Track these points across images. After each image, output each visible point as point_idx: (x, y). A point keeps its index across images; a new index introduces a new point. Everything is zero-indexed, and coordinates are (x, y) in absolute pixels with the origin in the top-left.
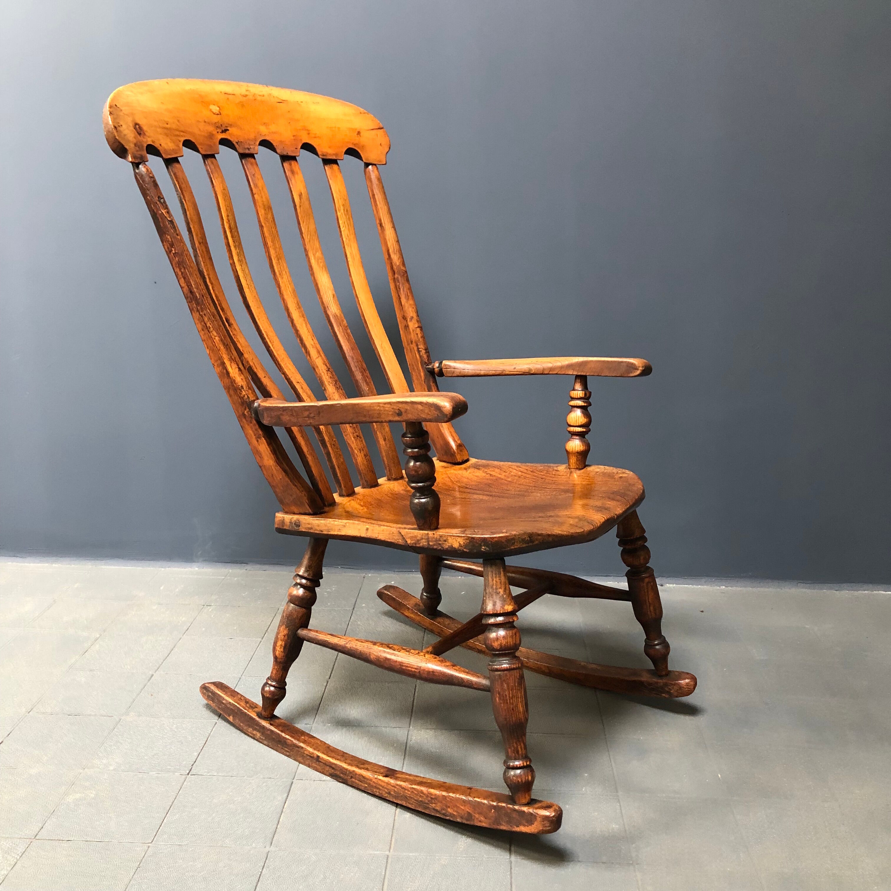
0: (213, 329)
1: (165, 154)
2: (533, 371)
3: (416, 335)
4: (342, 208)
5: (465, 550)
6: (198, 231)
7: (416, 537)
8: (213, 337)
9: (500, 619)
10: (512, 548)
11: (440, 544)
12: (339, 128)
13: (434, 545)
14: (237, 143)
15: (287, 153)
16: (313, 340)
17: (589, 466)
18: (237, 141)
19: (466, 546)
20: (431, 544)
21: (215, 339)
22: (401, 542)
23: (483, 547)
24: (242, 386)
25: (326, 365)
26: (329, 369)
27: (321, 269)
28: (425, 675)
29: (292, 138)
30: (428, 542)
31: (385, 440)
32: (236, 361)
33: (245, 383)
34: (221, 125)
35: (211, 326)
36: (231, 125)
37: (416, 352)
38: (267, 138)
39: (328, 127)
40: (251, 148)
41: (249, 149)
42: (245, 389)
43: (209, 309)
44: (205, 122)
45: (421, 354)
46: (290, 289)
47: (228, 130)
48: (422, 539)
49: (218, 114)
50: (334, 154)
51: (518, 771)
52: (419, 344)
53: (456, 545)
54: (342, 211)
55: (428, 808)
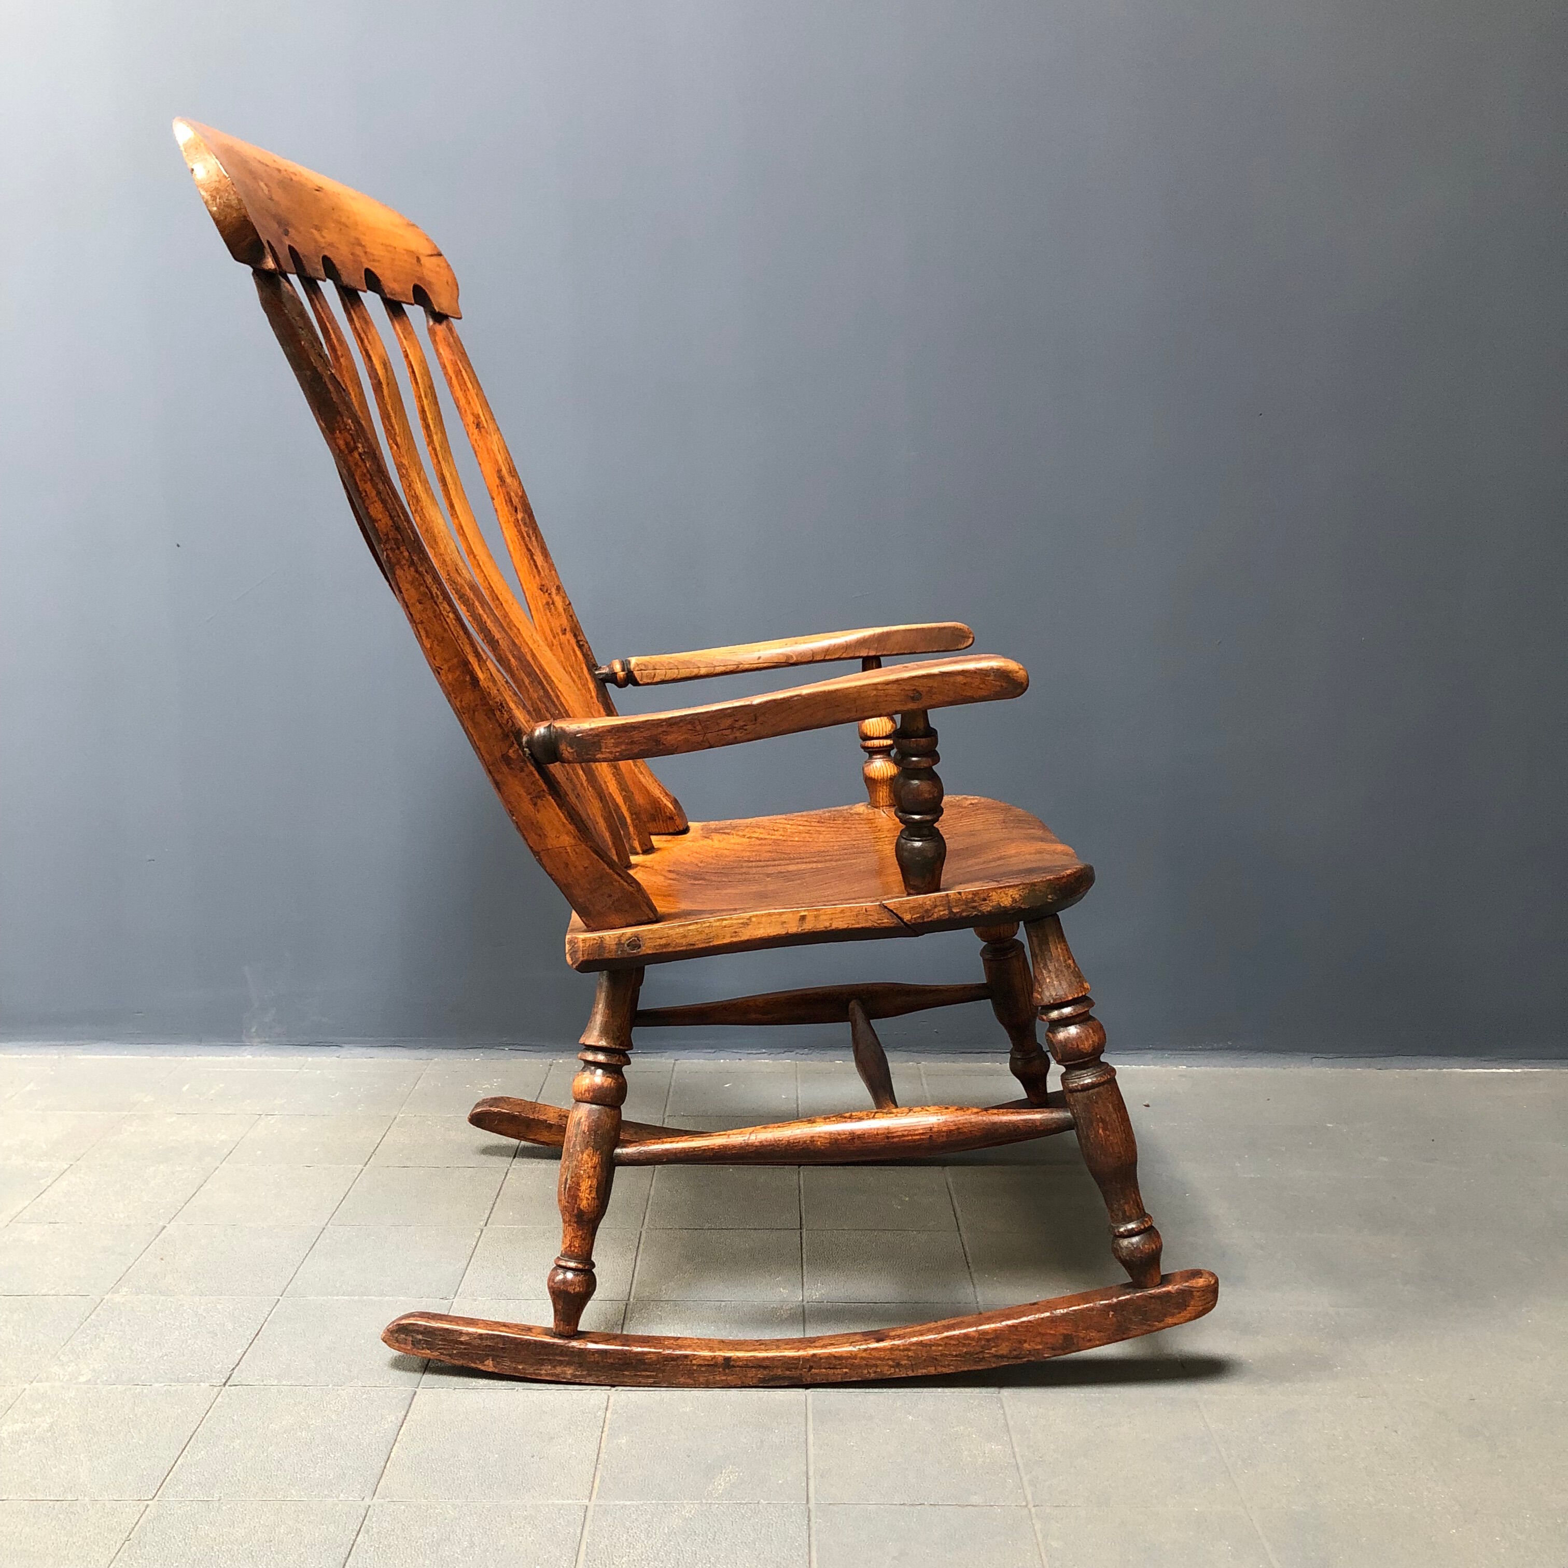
0: (444, 599)
7: (921, 906)
8: (444, 613)
11: (974, 908)
13: (963, 911)
19: (1024, 899)
20: (955, 910)
21: (448, 617)
22: (887, 922)
23: (1050, 897)
30: (950, 909)
35: (439, 593)
48: (936, 906)
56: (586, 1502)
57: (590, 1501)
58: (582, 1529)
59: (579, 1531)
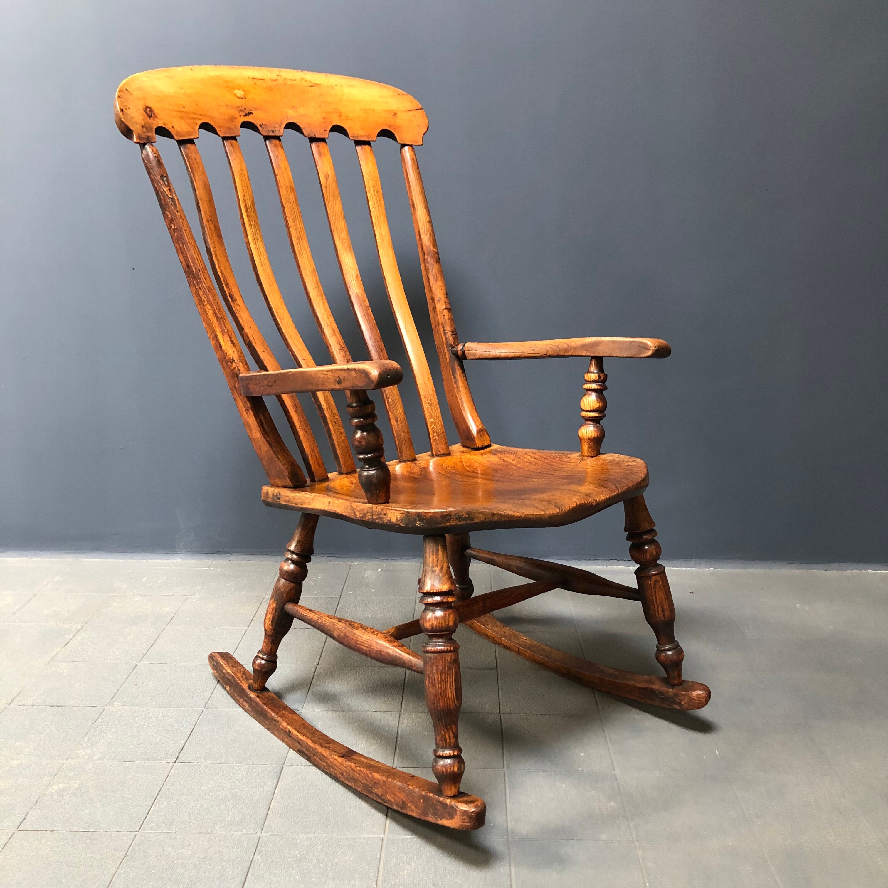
0: (208, 303)
1: (176, 135)
2: (550, 353)
3: (443, 317)
4: (372, 189)
5: (401, 524)
6: (208, 210)
7: (364, 509)
8: (207, 310)
9: (438, 598)
10: (448, 524)
11: (381, 518)
12: (374, 110)
13: (377, 519)
14: (260, 126)
15: (315, 135)
16: (329, 319)
17: (604, 454)
18: (261, 124)
19: (402, 520)
20: (374, 517)
21: (209, 312)
22: (352, 515)
23: (418, 522)
24: (233, 359)
25: (340, 344)
26: (342, 348)
27: (346, 249)
28: (373, 654)
29: (323, 120)
30: (372, 515)
31: (397, 421)
32: (229, 334)
33: (237, 356)
34: (245, 109)
35: (205, 300)
36: (256, 109)
37: (443, 334)
38: (295, 121)
39: (361, 109)
40: (275, 131)
41: (273, 131)
42: (236, 361)
43: (205, 283)
44: (227, 106)
45: (447, 336)
46: (310, 269)
47: (252, 113)
48: (368, 512)
49: (242, 98)
50: (366, 136)
51: (448, 761)
52: (445, 326)
53: (394, 520)
54: (372, 192)
55: (372, 792)
56: (382, 836)
57: (384, 835)
58: (381, 853)
59: (379, 854)
